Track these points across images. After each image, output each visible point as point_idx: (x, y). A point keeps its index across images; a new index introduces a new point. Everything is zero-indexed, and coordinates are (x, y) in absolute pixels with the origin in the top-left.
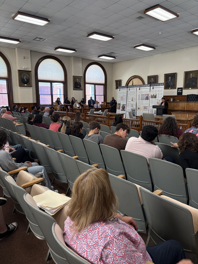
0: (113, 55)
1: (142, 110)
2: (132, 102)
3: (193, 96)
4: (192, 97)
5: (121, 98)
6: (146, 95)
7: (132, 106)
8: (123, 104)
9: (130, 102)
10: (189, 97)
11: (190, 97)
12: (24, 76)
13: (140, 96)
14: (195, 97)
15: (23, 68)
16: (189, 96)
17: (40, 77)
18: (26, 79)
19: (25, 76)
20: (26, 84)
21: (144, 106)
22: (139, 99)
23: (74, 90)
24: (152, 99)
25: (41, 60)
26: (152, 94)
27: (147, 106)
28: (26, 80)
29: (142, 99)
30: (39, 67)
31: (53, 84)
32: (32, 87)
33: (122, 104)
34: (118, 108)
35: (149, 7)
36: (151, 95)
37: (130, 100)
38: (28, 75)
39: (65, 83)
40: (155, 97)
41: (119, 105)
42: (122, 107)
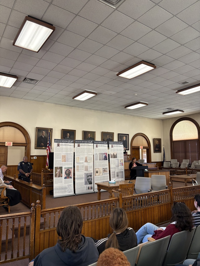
1: (101, 174)
2: (86, 164)
5: (63, 158)
7: (86, 169)
8: (67, 168)
22: (97, 159)
27: (107, 168)
29: (100, 160)
36: (111, 154)
37: (82, 161)
41: (58, 170)
42: (66, 173)
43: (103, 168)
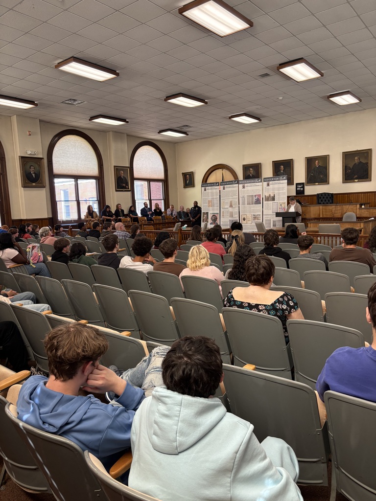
0: (185, 129)
1: (251, 222)
2: (230, 209)
3: (325, 195)
4: (325, 197)
5: (209, 203)
6: (255, 196)
7: (232, 216)
8: (213, 214)
9: (228, 208)
10: (320, 198)
11: (322, 197)
12: (30, 168)
13: (245, 199)
14: (329, 197)
15: (29, 153)
16: (320, 196)
17: (56, 169)
18: (35, 173)
19: (32, 167)
20: (34, 183)
21: (254, 214)
22: (244, 204)
23: (116, 191)
24: (266, 202)
25: (57, 138)
26: (267, 195)
27: (259, 215)
28: (34, 175)
29: (249, 204)
30: (54, 151)
31: (80, 181)
32: (44, 189)
33: (211, 214)
34: (203, 220)
35: (287, 60)
36: (265, 196)
37: (227, 206)
38: (37, 165)
39: (100, 179)
40: (273, 199)
41: (205, 216)
42: (212, 219)
43: (253, 214)
